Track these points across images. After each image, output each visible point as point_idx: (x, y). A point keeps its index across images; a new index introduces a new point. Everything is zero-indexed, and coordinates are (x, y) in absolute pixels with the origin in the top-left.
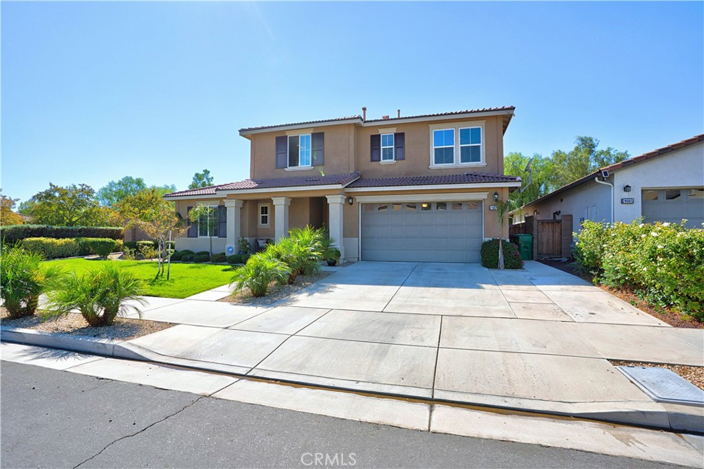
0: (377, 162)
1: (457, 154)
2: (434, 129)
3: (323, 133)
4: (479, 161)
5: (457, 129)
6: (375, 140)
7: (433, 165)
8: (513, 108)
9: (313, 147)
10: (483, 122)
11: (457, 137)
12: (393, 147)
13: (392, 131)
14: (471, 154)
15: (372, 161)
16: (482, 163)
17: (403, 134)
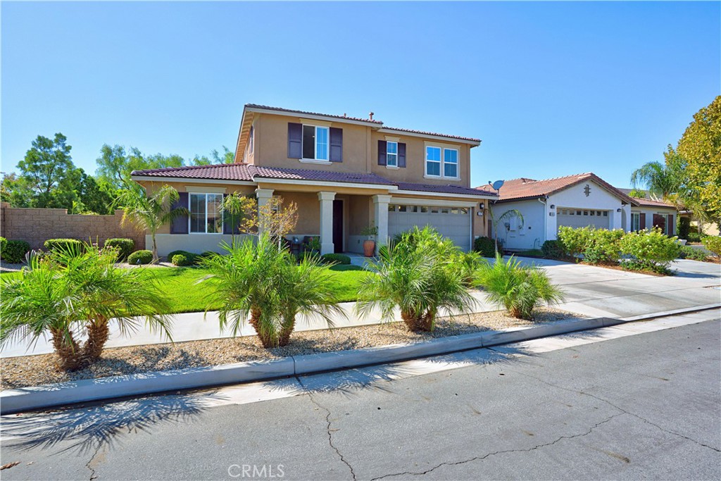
0: (383, 166)
1: (442, 169)
2: (428, 146)
3: (342, 130)
4: (456, 176)
5: (442, 148)
6: (382, 145)
7: (427, 176)
8: (480, 141)
9: (331, 142)
10: (459, 147)
11: (442, 155)
12: (396, 154)
13: (395, 141)
14: (450, 170)
15: (379, 164)
16: (457, 178)
17: (405, 144)
